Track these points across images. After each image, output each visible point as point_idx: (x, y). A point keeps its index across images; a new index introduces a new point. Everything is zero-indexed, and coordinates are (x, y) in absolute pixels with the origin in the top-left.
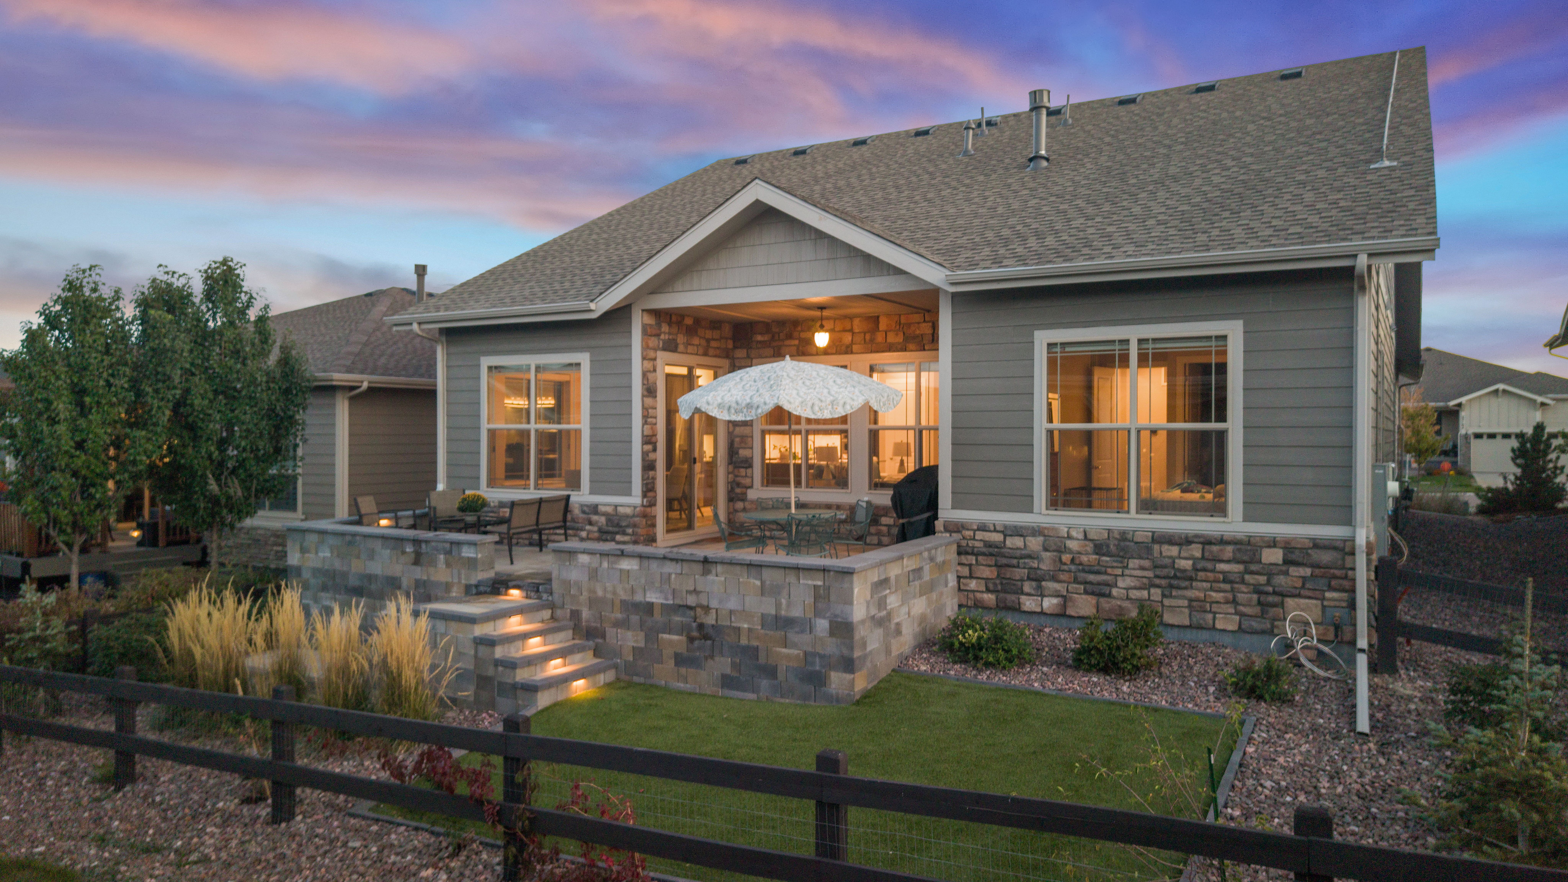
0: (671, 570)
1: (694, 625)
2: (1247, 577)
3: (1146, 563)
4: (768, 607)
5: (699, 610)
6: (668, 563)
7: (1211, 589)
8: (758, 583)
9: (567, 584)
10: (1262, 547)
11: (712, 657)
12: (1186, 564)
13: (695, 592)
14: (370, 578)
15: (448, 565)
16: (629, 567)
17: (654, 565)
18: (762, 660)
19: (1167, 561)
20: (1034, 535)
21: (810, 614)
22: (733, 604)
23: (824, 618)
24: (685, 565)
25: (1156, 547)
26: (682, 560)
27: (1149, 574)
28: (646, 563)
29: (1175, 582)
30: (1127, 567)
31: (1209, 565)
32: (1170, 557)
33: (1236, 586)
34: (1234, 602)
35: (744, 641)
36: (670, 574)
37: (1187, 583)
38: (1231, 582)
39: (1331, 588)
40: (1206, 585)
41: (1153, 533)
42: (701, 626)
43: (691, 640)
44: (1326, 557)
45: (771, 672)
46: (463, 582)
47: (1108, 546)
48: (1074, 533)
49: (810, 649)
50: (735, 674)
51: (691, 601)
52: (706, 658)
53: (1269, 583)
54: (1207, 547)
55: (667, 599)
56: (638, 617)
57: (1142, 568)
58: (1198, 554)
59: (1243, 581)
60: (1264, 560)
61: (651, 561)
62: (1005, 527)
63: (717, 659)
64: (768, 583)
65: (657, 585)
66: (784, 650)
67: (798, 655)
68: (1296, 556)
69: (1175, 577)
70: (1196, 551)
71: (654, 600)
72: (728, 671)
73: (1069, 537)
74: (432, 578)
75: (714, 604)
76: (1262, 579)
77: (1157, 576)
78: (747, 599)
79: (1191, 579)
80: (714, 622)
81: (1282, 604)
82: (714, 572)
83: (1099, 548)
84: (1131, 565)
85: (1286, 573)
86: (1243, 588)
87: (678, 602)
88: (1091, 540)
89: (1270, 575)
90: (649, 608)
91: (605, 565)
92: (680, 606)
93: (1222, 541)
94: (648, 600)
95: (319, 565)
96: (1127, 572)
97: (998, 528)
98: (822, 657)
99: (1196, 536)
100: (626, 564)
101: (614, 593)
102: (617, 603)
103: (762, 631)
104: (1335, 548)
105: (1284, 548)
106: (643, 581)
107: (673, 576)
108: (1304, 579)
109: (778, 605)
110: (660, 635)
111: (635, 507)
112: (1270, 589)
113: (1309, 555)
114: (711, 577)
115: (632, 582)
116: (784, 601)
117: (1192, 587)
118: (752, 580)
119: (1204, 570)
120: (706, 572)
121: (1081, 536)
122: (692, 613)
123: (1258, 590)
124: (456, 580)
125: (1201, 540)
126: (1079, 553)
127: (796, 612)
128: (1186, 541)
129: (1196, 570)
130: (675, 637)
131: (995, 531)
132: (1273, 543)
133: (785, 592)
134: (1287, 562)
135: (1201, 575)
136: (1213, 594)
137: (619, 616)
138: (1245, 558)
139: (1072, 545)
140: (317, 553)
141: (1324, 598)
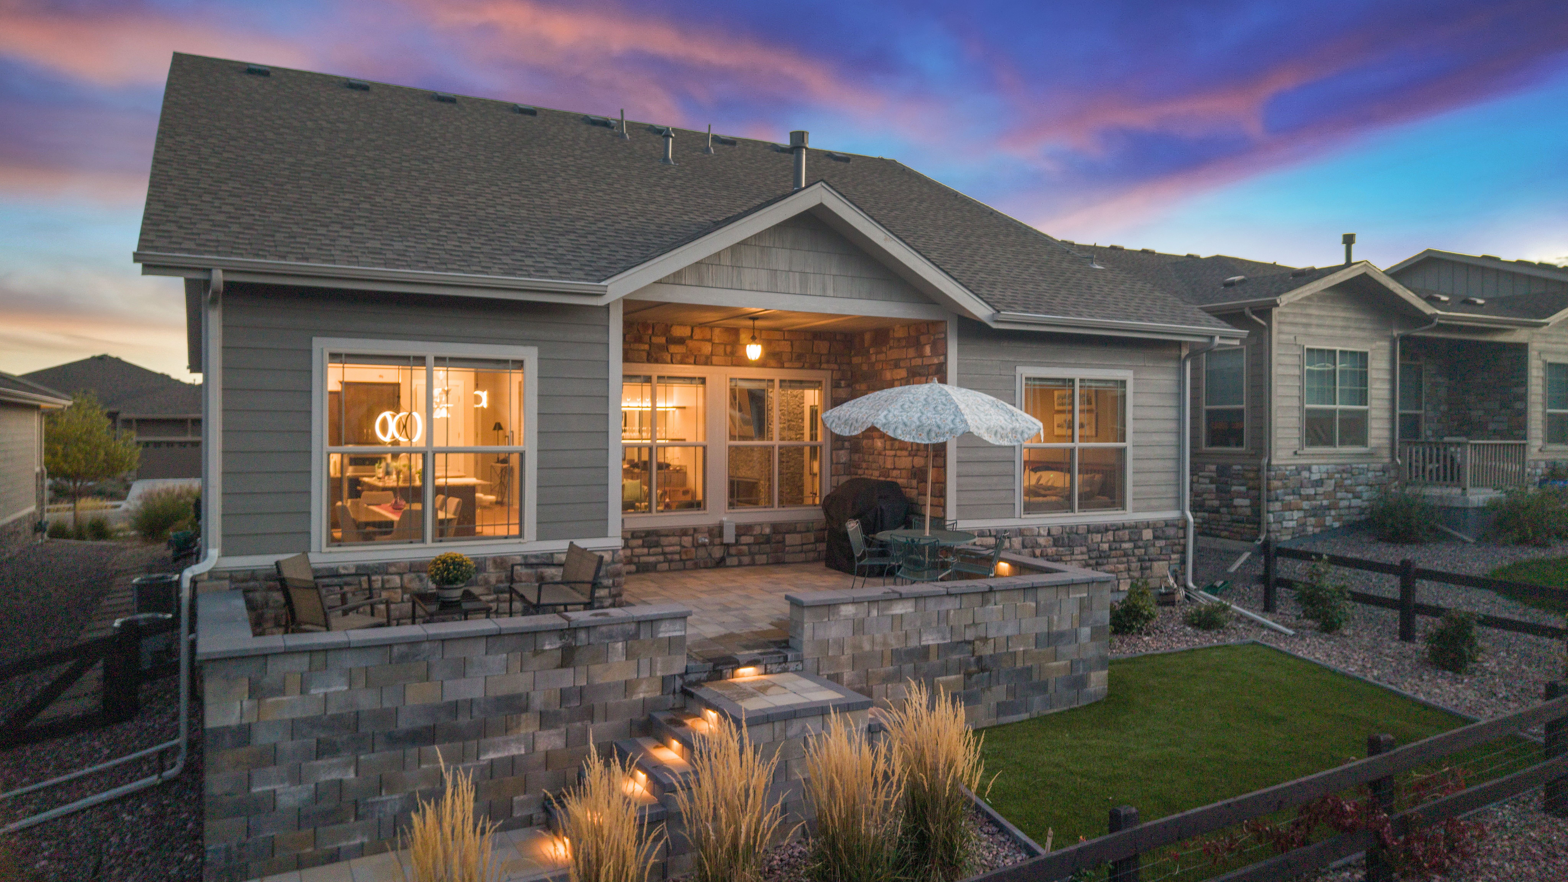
1: (972, 659)
5: (977, 643)
7: (1118, 563)
9: (824, 645)
10: (1142, 529)
11: (989, 688)
12: (1105, 546)
13: (974, 624)
15: (631, 655)
17: (931, 604)
18: (1035, 678)
19: (1096, 546)
20: (1016, 536)
21: (1076, 625)
22: (1010, 630)
23: (1087, 625)
24: (964, 598)
25: (1090, 536)
27: (1086, 557)
30: (1073, 554)
33: (1130, 558)
34: (1129, 570)
35: (1019, 665)
36: (948, 612)
37: (1105, 561)
39: (1173, 552)
41: (1088, 526)
42: (980, 659)
43: (968, 675)
44: (1171, 532)
45: (1042, 687)
47: (1063, 539)
48: (1042, 532)
49: (1076, 657)
50: (1011, 699)
51: (969, 635)
52: (983, 690)
53: (1146, 554)
54: (1116, 532)
55: (944, 639)
56: (912, 665)
57: (1082, 553)
58: (1112, 539)
59: (1134, 555)
60: (1144, 538)
63: (994, 688)
64: (1042, 602)
66: (1055, 664)
67: (1066, 664)
68: (1159, 533)
72: (1004, 698)
73: (1039, 535)
75: (992, 633)
78: (1024, 622)
80: (992, 652)
82: (993, 601)
85: (1154, 545)
87: (956, 639)
89: (1146, 547)
91: (874, 613)
92: (958, 643)
93: (1124, 527)
94: (923, 643)
97: (993, 533)
98: (1084, 661)
99: (1112, 525)
100: (899, 609)
102: (888, 654)
103: (1036, 650)
104: (1174, 525)
105: (1153, 528)
106: (918, 624)
107: (952, 612)
108: (1161, 548)
110: (936, 679)
113: (1163, 531)
115: (906, 627)
116: (1055, 618)
118: (1028, 603)
120: (984, 603)
121: (1046, 533)
122: (970, 648)
123: (1140, 560)
124: (644, 675)
126: (1045, 547)
127: (1066, 625)
128: (1106, 529)
130: (953, 677)
131: (990, 536)
132: (1148, 525)
133: (1057, 608)
134: (1156, 538)
135: (1113, 553)
136: (1119, 566)
137: (890, 668)
138: (1136, 538)
139: (1041, 541)
141: (1170, 559)
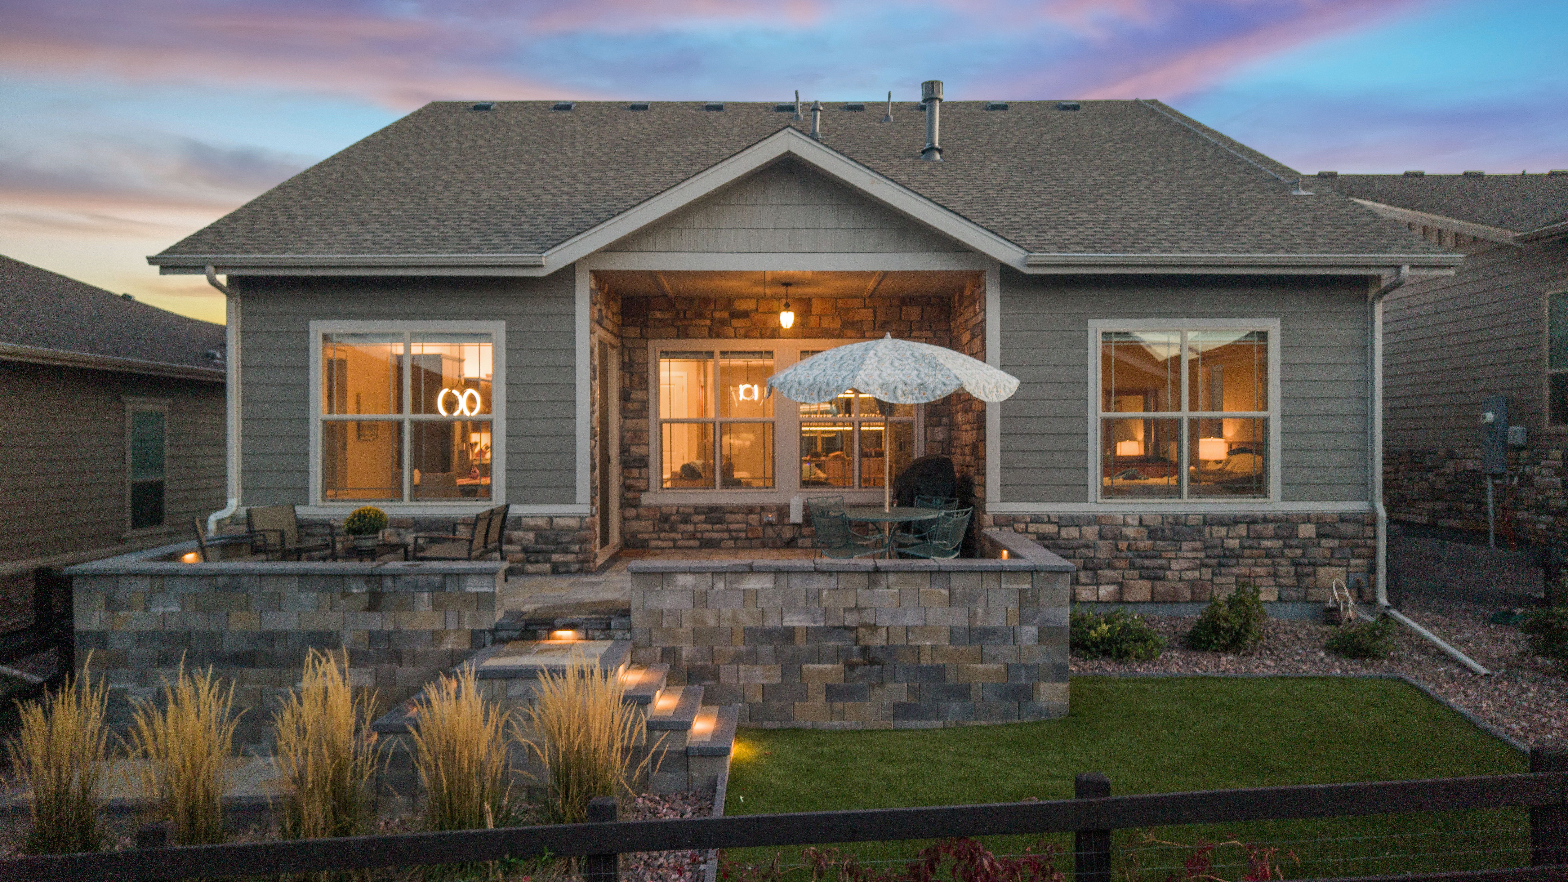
0: (821, 586)
1: (856, 648)
2: (1286, 551)
3: (1198, 545)
4: (959, 618)
5: (862, 630)
6: (817, 577)
7: (1255, 565)
8: (946, 592)
9: (657, 615)
10: (1298, 523)
11: (881, 685)
12: (1234, 543)
13: (857, 608)
14: (271, 637)
15: (436, 605)
16: (758, 586)
17: (796, 582)
18: (950, 680)
19: (1218, 542)
20: (1089, 524)
21: (1014, 622)
22: (910, 619)
23: (1032, 624)
24: (843, 578)
25: (1207, 529)
26: (838, 572)
27: (1201, 555)
28: (783, 579)
29: (1225, 561)
30: (1180, 550)
31: (1255, 543)
32: (1220, 538)
33: (1277, 560)
34: (1275, 575)
35: (925, 661)
36: (820, 591)
37: (1234, 561)
38: (1274, 557)
39: (1354, 556)
40: (1251, 561)
41: (1204, 516)
42: (865, 650)
43: (851, 667)
44: (1350, 529)
45: (962, 692)
46: (467, 627)
47: (1163, 531)
48: (1129, 520)
49: (1014, 661)
50: (913, 701)
51: (851, 620)
52: (873, 687)
53: (1304, 555)
54: (1252, 526)
55: (814, 621)
56: (771, 647)
57: (1195, 550)
58: (1244, 533)
59: (1282, 556)
60: (1300, 535)
61: (791, 577)
62: (1060, 518)
63: (887, 686)
64: (959, 590)
65: (801, 604)
66: (980, 666)
67: (999, 669)
68: (1327, 530)
69: (1225, 556)
70: (1242, 530)
71: (796, 624)
72: (904, 699)
73: (1125, 524)
74: (405, 627)
75: (884, 621)
76: (1299, 552)
77: (1208, 557)
78: (930, 612)
79: (1239, 556)
80: (884, 643)
81: (1314, 574)
82: (884, 583)
83: (1153, 533)
84: (1184, 548)
85: (1319, 545)
86: (1283, 561)
87: (832, 623)
88: (1146, 526)
89: (1305, 548)
90: (789, 634)
91: (720, 585)
92: (835, 628)
93: (1265, 520)
94: (785, 624)
95: (153, 626)
96: (1180, 554)
97: (1053, 519)
98: (1029, 668)
99: (1244, 517)
100: (752, 583)
101: (735, 620)
102: (739, 632)
103: (951, 647)
104: (1357, 521)
105: (1317, 523)
106: (779, 602)
107: (825, 592)
108: (1332, 549)
109: (972, 615)
110: (805, 667)
111: (582, 518)
112: (1306, 561)
113: (1336, 528)
114: (879, 590)
115: (762, 604)
116: (980, 611)
117: (1238, 564)
118: (937, 590)
119: (1251, 547)
120: (872, 584)
121: (1136, 523)
122: (852, 635)
123: (1295, 563)
124: (452, 626)
125: (1248, 520)
126: (1135, 539)
127: (997, 621)
128: (1235, 521)
129: (1242, 547)
130: (828, 666)
131: (1050, 522)
132: (1307, 519)
133: (982, 600)
134: (1320, 535)
135: (1247, 552)
136: (1258, 569)
137: (742, 648)
138: (1286, 534)
139: (1128, 532)
140: (146, 608)
141: (1349, 565)
